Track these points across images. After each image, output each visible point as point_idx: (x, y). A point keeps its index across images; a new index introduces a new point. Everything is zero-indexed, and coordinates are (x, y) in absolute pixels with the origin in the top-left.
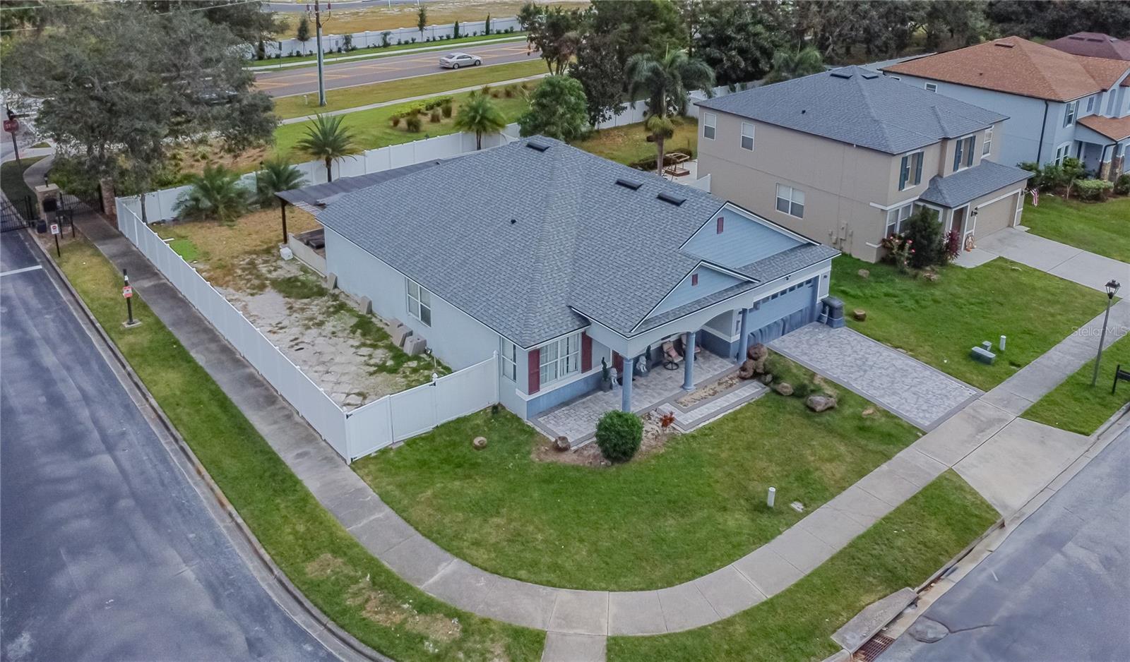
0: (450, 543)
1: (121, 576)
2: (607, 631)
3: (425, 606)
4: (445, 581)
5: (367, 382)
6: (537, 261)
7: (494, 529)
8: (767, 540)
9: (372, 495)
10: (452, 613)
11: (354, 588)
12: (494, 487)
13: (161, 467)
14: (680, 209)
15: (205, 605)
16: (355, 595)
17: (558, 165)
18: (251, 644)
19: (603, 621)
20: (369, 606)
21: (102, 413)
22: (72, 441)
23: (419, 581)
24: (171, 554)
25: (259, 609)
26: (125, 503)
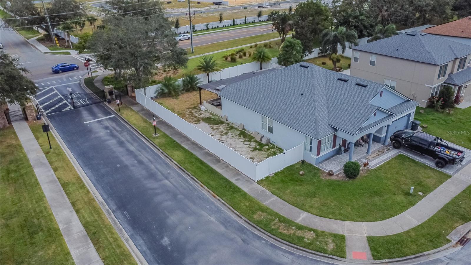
0: (302, 207)
1: (189, 220)
2: (366, 235)
3: (300, 227)
4: (304, 219)
5: (252, 154)
6: (315, 109)
7: (316, 202)
8: (413, 205)
9: (268, 193)
10: (310, 230)
11: (273, 223)
12: (312, 189)
13: (187, 184)
14: (366, 88)
15: (222, 229)
16: (275, 225)
17: (314, 73)
18: (244, 241)
19: (363, 231)
20: (281, 228)
21: (158, 166)
22: (152, 176)
23: (295, 220)
24: (203, 213)
25: (241, 230)
26: (180, 196)
